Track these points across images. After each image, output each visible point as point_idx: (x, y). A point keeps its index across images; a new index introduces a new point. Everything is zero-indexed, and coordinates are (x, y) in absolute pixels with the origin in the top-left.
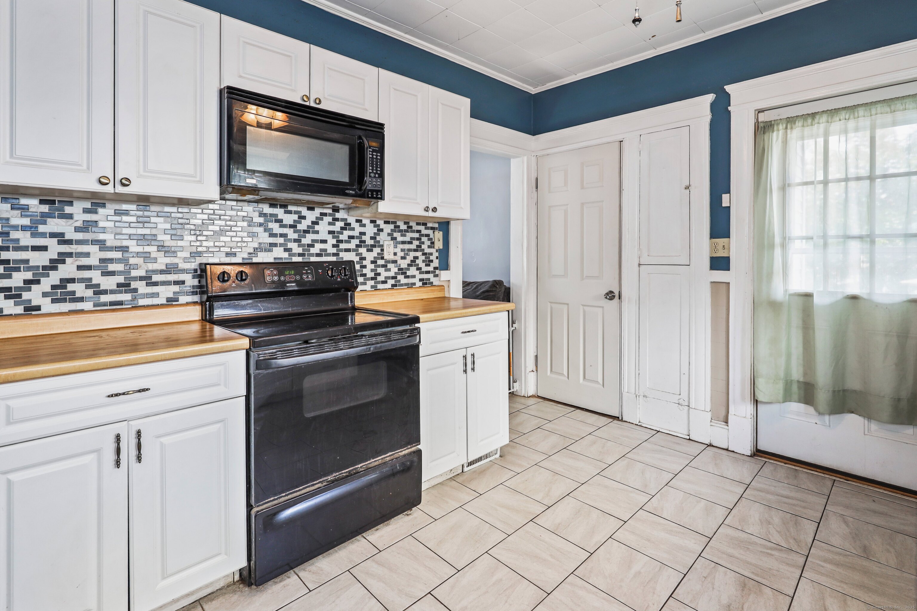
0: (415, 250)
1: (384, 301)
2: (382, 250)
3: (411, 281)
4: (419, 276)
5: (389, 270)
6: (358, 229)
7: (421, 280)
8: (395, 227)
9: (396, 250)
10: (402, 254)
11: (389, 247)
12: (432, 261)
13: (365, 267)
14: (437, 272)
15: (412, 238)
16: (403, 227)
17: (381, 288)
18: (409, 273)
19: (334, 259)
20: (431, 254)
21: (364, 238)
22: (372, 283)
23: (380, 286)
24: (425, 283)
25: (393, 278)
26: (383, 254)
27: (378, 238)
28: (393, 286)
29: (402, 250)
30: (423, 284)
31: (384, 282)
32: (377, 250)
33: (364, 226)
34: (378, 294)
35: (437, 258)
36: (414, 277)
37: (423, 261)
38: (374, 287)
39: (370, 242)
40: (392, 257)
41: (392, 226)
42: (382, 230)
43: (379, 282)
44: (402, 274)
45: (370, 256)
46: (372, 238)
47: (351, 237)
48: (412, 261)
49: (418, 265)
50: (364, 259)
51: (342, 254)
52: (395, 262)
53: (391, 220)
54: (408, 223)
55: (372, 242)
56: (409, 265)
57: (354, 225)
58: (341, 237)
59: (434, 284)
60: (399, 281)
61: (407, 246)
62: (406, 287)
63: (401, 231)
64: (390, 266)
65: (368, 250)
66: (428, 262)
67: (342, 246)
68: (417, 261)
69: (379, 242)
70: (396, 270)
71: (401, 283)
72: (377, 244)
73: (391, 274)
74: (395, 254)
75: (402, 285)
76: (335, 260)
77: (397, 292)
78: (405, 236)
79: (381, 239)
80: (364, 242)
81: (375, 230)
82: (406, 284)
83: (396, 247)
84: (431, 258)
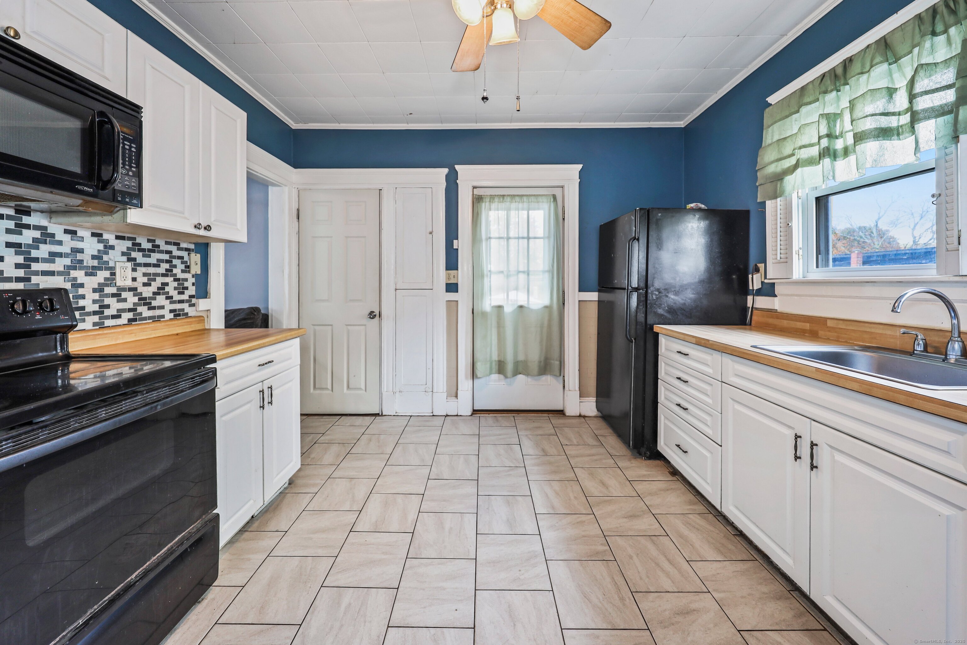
0: (163, 275)
1: (118, 342)
2: (113, 274)
3: (158, 312)
4: (169, 306)
5: (125, 300)
6: (68, 244)
7: (171, 311)
8: (134, 244)
9: (135, 275)
10: (145, 280)
11: (125, 269)
12: (187, 288)
13: (83, 297)
14: (194, 301)
15: (158, 260)
16: (146, 245)
17: (111, 325)
18: (154, 303)
19: (20, 286)
20: (186, 280)
21: (79, 256)
22: (96, 318)
23: (108, 323)
24: (177, 314)
25: (130, 310)
26: (114, 279)
27: (105, 258)
28: (130, 320)
29: (145, 275)
30: (175, 316)
31: (118, 317)
32: (102, 275)
33: (82, 239)
34: (107, 334)
35: (193, 284)
36: (162, 307)
37: (175, 288)
38: (100, 325)
39: (90, 263)
40: (129, 283)
41: (129, 244)
42: (112, 247)
43: (107, 317)
44: (145, 304)
45: (91, 282)
46: (94, 257)
47: (53, 255)
48: (159, 288)
49: (168, 293)
50: (82, 285)
51: (35, 279)
52: (133, 289)
53: (127, 235)
54: (154, 241)
55: (95, 263)
56: (154, 293)
57: (60, 236)
58: (34, 253)
59: (189, 315)
60: (141, 314)
61: (152, 270)
62: (151, 321)
63: (143, 250)
64: (124, 295)
65: (87, 274)
66: (182, 290)
67: (35, 267)
68: (167, 289)
69: (107, 262)
70: (136, 300)
71: (143, 316)
72: (103, 265)
73: (129, 305)
74: (134, 279)
75: (145, 319)
76: (23, 288)
77: (139, 329)
78: (149, 256)
79: (110, 259)
80: (81, 261)
81: (101, 247)
82: (150, 318)
83: (134, 270)
84: (186, 284)
